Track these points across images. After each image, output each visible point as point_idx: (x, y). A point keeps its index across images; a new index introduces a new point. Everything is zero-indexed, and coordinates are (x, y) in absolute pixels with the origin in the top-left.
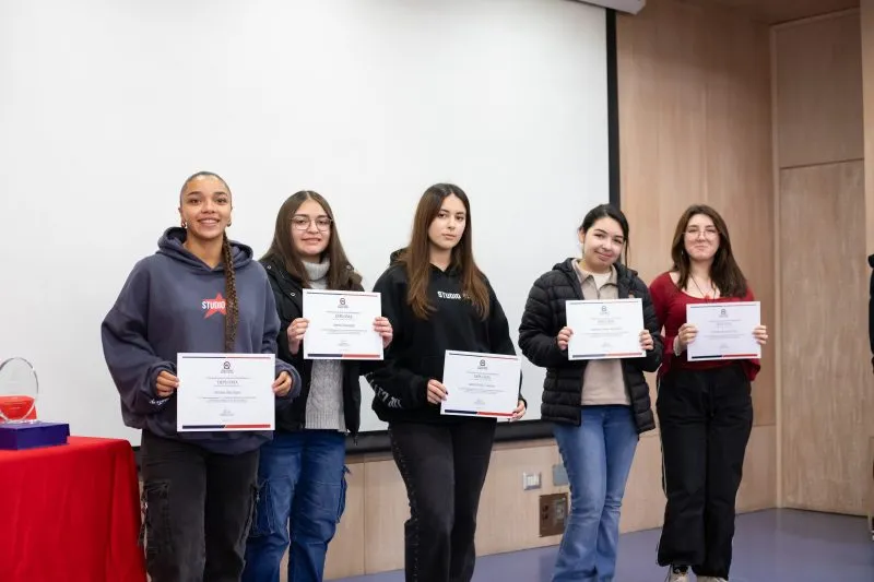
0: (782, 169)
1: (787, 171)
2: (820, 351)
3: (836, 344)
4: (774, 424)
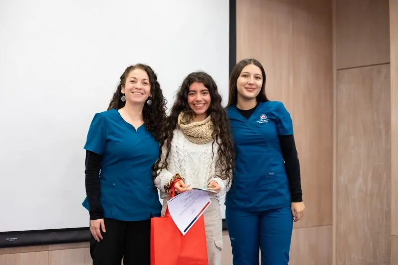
4: (332, 225)
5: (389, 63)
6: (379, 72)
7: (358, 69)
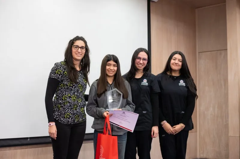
0: (199, 53)
1: (201, 54)
2: (211, 109)
3: (216, 106)
4: (197, 132)
5: (227, 49)
6: (221, 54)
7: (210, 52)
